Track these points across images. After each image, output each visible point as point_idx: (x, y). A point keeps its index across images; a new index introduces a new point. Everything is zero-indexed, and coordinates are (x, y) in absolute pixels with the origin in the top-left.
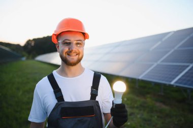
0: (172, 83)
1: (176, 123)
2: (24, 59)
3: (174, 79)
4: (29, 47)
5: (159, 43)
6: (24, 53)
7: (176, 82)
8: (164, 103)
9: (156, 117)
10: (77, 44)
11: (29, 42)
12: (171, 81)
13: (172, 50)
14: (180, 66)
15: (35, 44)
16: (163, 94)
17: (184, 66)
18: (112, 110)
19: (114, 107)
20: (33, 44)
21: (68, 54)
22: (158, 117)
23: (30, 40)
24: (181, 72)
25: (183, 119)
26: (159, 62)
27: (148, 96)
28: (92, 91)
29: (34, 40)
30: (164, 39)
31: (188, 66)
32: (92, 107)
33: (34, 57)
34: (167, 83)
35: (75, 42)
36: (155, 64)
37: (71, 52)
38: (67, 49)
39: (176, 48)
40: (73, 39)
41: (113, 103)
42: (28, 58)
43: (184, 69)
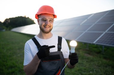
0: (94, 43)
1: (97, 64)
2: (4, 30)
3: (95, 40)
4: (7, 23)
5: (86, 20)
6: (4, 27)
7: (96, 42)
8: (89, 54)
9: (86, 62)
10: (50, 21)
11: (6, 20)
12: (93, 42)
13: (94, 24)
14: (98, 33)
15: (10, 21)
16: (88, 49)
17: (101, 33)
18: (70, 56)
19: (71, 55)
20: (9, 21)
21: (44, 26)
22: (87, 62)
23: (7, 19)
24: (99, 37)
25: (100, 62)
26: (86, 31)
27: (81, 50)
28: (58, 46)
29: (10, 19)
30: (88, 18)
31: (102, 33)
32: (59, 55)
33: (10, 29)
34: (91, 43)
35: (49, 20)
36: (84, 32)
37: (46, 25)
38: (44, 24)
39: (96, 23)
40: (48, 18)
41: (70, 53)
42: (6, 30)
43: (101, 35)
